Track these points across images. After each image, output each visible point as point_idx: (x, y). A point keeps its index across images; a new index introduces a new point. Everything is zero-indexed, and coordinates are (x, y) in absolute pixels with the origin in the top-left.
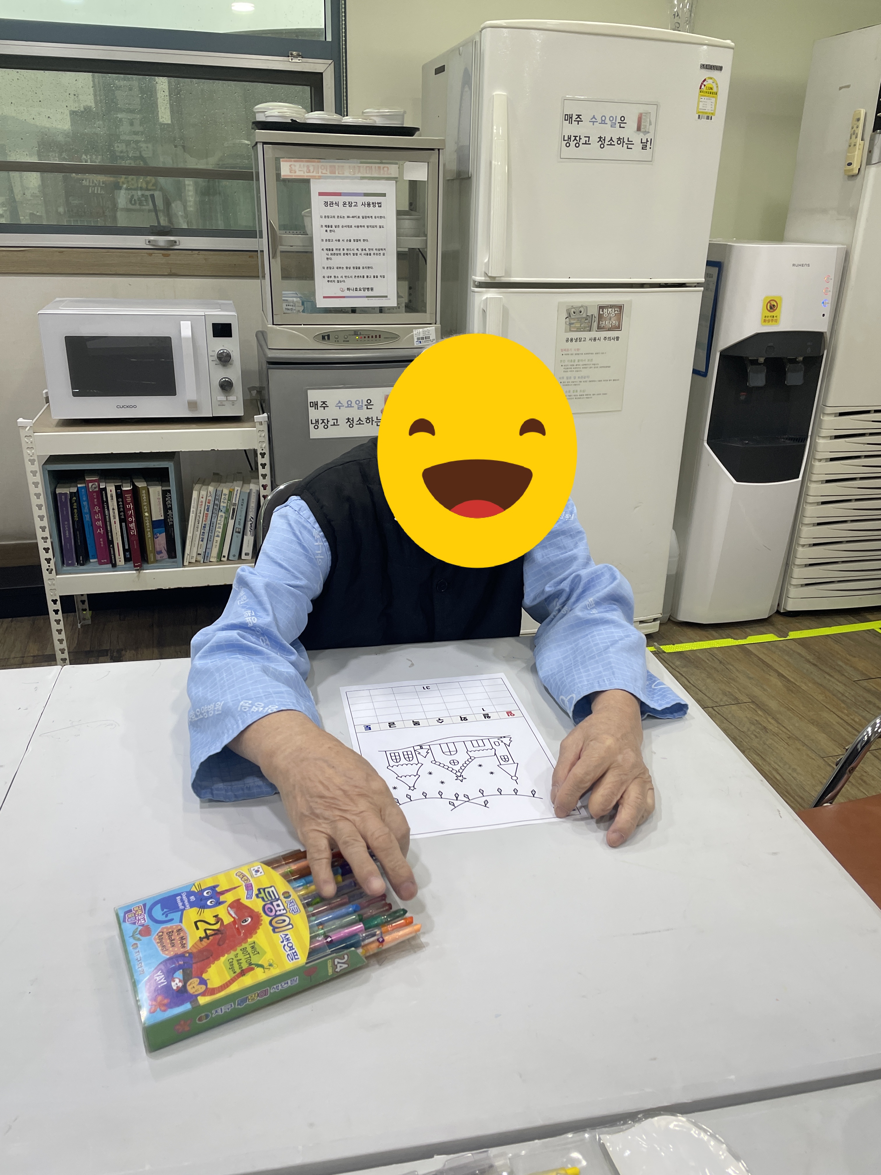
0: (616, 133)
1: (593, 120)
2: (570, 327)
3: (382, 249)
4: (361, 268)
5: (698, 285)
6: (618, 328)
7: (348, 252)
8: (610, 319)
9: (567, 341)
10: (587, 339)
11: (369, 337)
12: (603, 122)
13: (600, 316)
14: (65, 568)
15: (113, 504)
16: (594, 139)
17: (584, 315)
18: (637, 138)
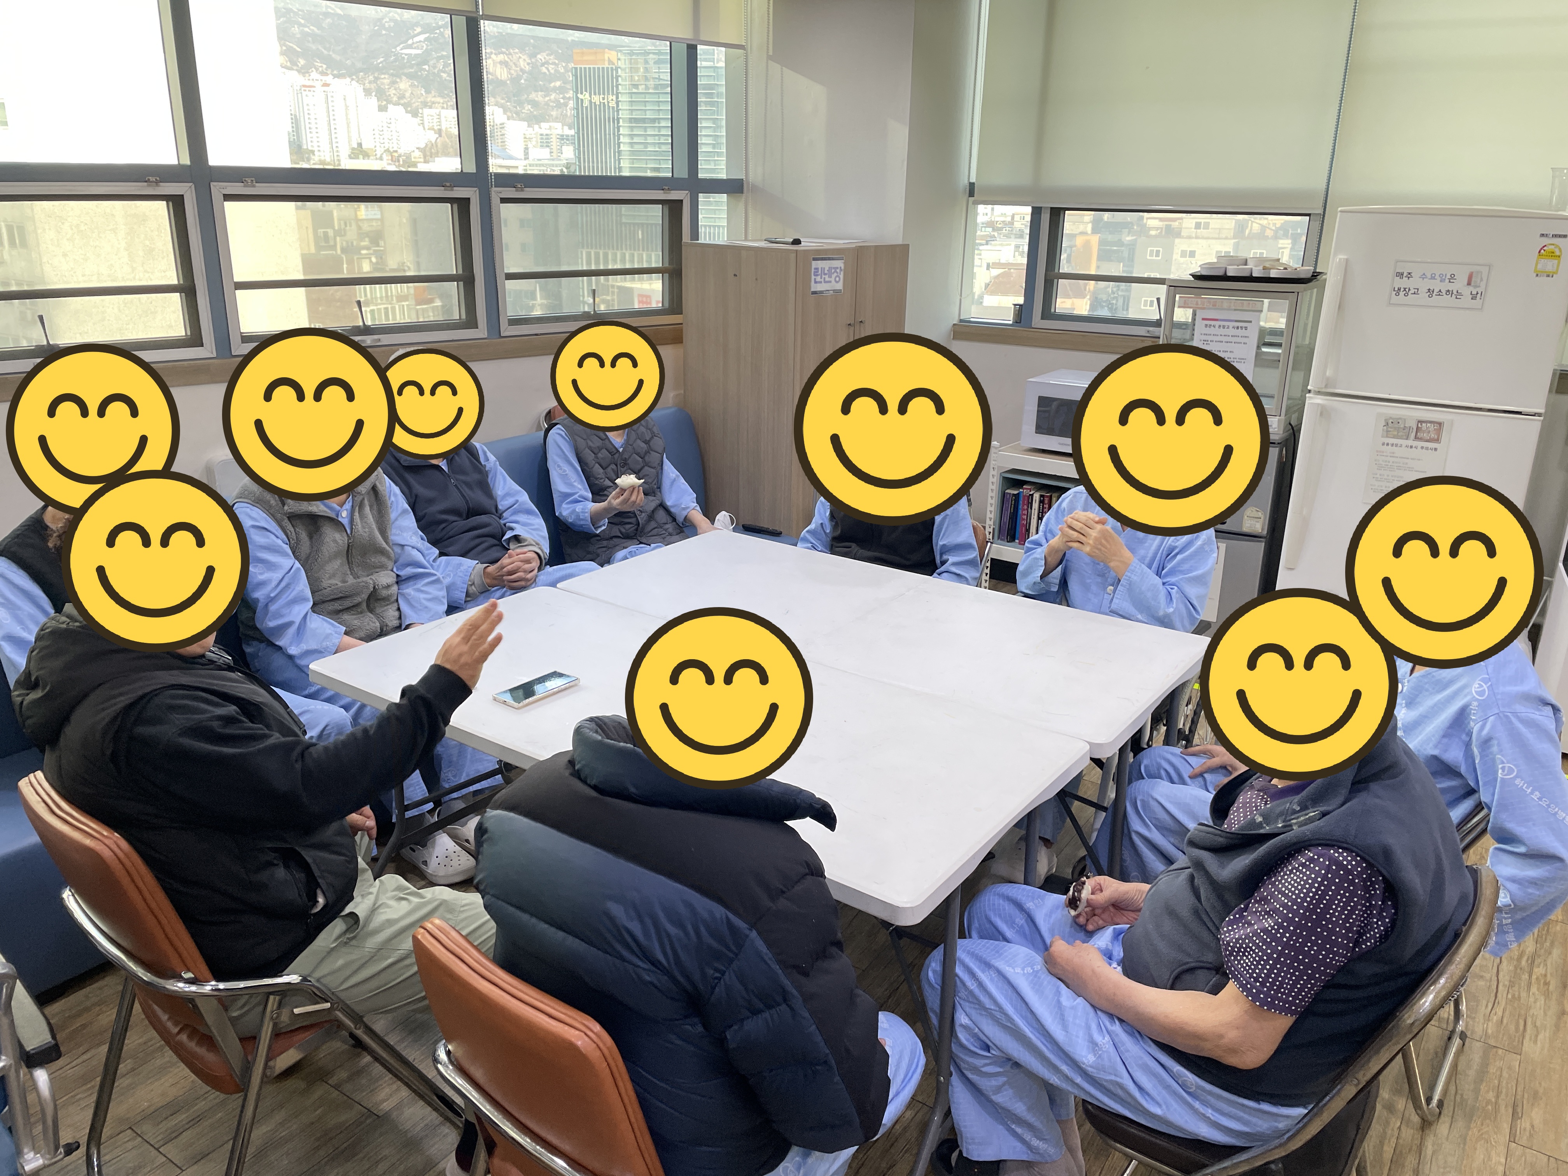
0: (1445, 286)
1: (1424, 276)
2: (1387, 434)
5: (1539, 415)
6: (1437, 440)
8: (1429, 432)
9: (1383, 444)
10: (1404, 446)
12: (1433, 278)
13: (1418, 429)
14: (999, 541)
15: (1036, 505)
16: (1423, 290)
17: (1402, 426)
18: (1466, 291)
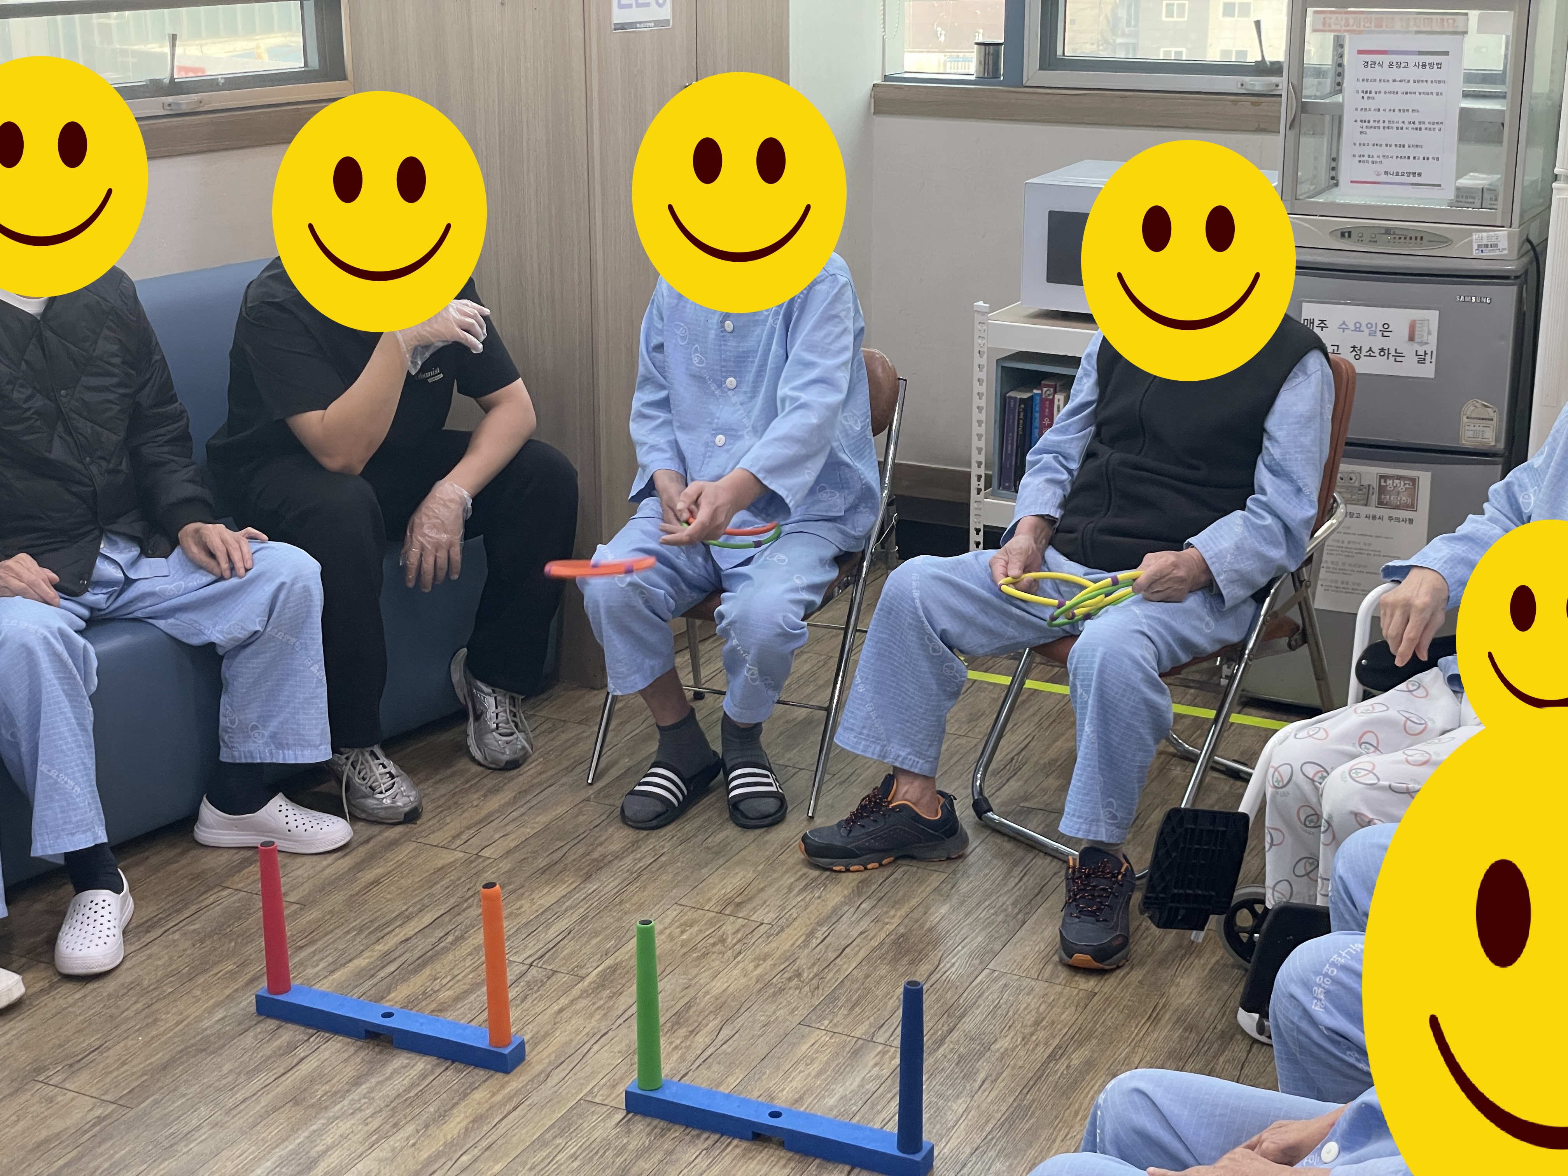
3: (1437, 123)
4: (1406, 146)
7: (1391, 125)
11: (1405, 238)
14: (1000, 492)
